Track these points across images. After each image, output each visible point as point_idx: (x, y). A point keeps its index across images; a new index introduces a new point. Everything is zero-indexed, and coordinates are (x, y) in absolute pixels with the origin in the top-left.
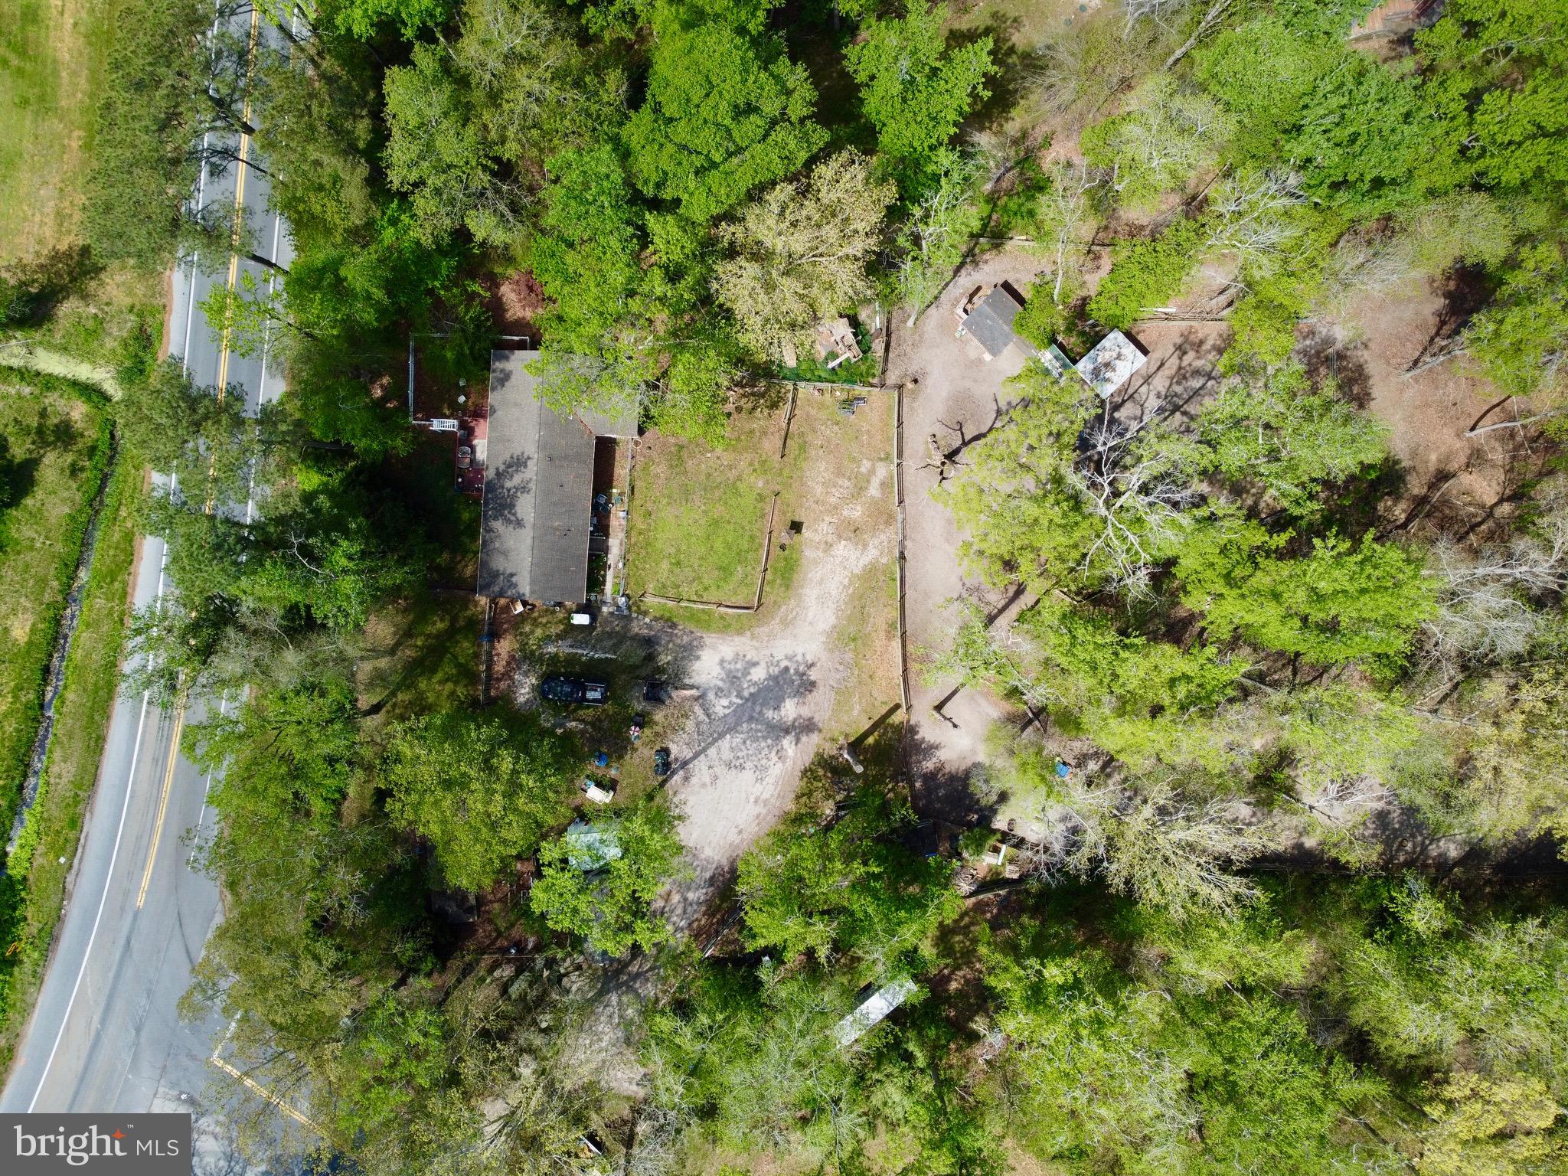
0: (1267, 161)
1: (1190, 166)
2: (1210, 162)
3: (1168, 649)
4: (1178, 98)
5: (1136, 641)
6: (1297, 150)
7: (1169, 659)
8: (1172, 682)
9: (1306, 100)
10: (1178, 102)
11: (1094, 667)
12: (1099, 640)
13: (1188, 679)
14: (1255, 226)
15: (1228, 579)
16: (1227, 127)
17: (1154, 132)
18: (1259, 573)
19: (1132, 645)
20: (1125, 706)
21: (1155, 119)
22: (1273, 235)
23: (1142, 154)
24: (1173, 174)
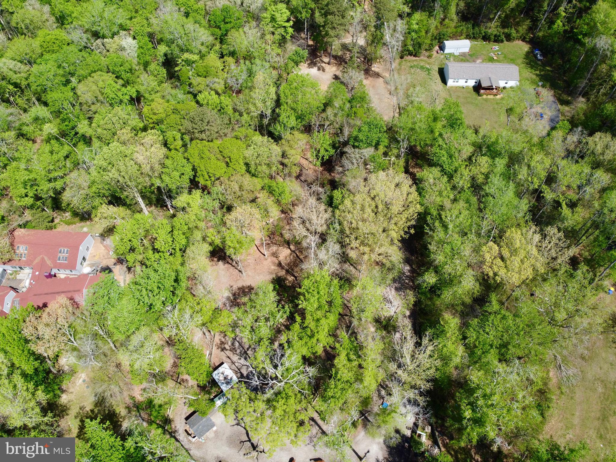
0: (160, 316)
1: (156, 344)
2: (156, 336)
3: (336, 361)
4: (129, 347)
5: (334, 372)
6: (158, 306)
7: (341, 361)
8: (349, 360)
9: (141, 302)
10: (131, 347)
11: (343, 389)
12: (333, 386)
13: (347, 355)
14: (183, 322)
15: (312, 336)
16: (145, 330)
17: (140, 357)
18: (310, 326)
19: (335, 374)
20: (359, 379)
21: (135, 356)
22: (187, 316)
23: (148, 361)
24: (157, 350)
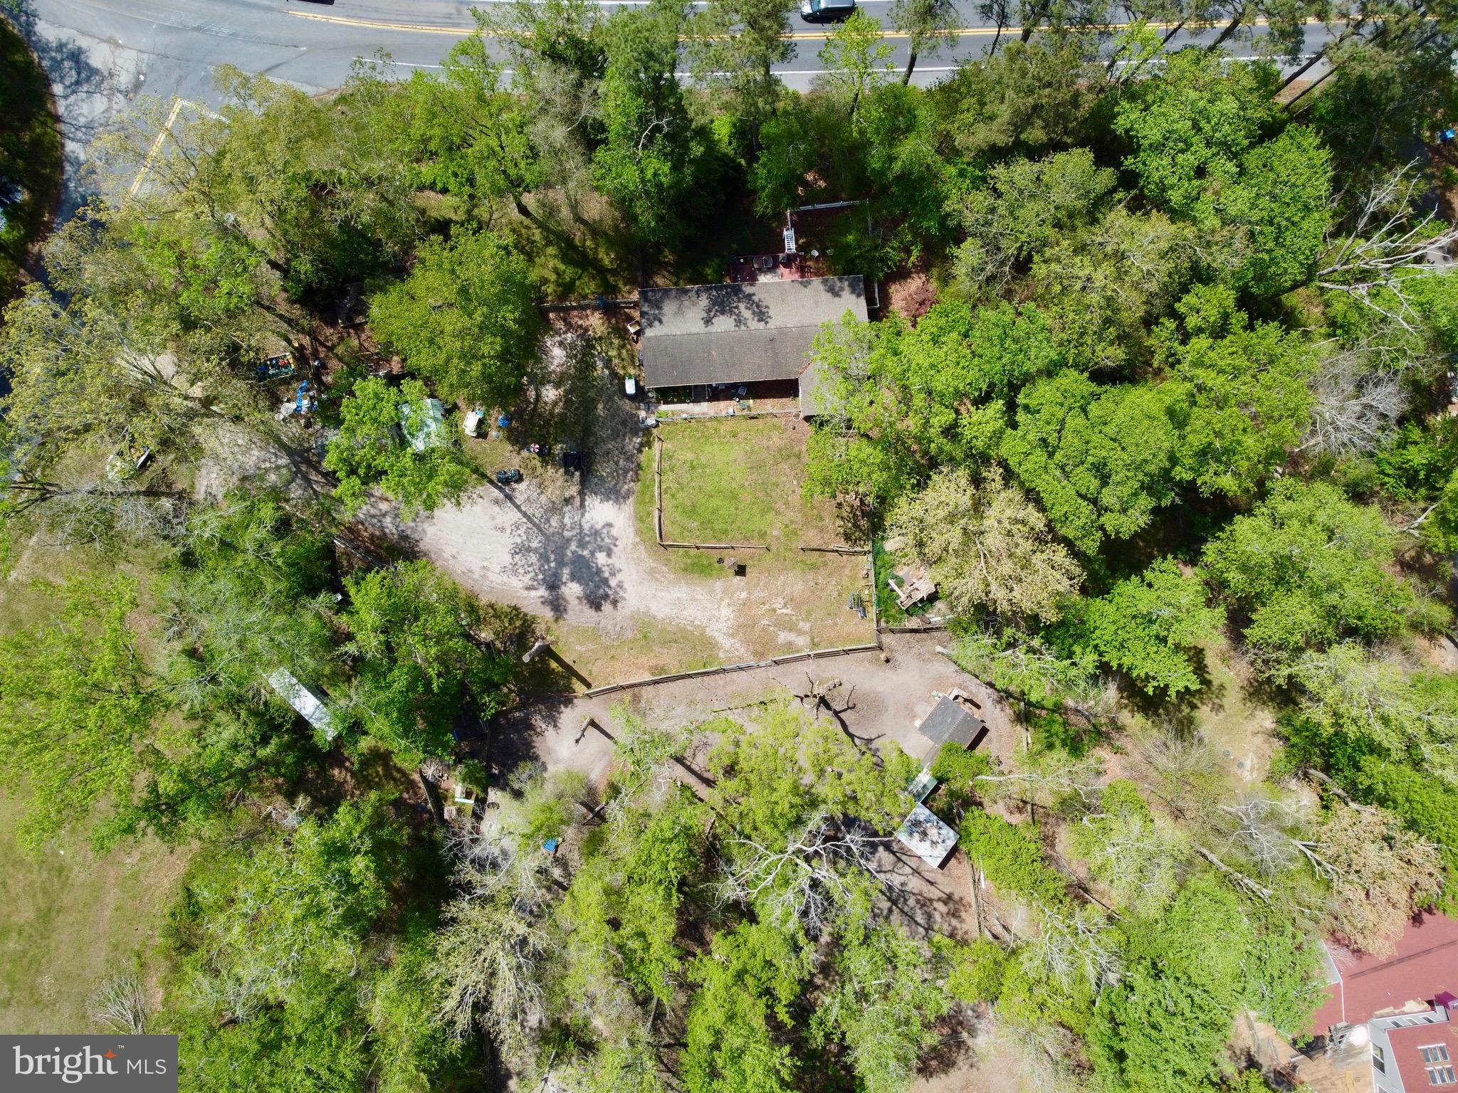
0: (1124, 953)
1: (1112, 881)
2: (1117, 899)
3: (672, 928)
4: (1170, 862)
5: (674, 898)
6: (1139, 977)
7: (662, 928)
8: (641, 935)
9: (1184, 979)
10: (1166, 862)
11: (647, 862)
12: (671, 865)
13: (647, 948)
14: (1067, 949)
15: (740, 976)
16: (1150, 908)
17: (1137, 845)
18: (751, 1001)
19: (670, 895)
20: (613, 894)
21: (1148, 845)
22: (1061, 966)
23: (1115, 838)
24: (1102, 868)
